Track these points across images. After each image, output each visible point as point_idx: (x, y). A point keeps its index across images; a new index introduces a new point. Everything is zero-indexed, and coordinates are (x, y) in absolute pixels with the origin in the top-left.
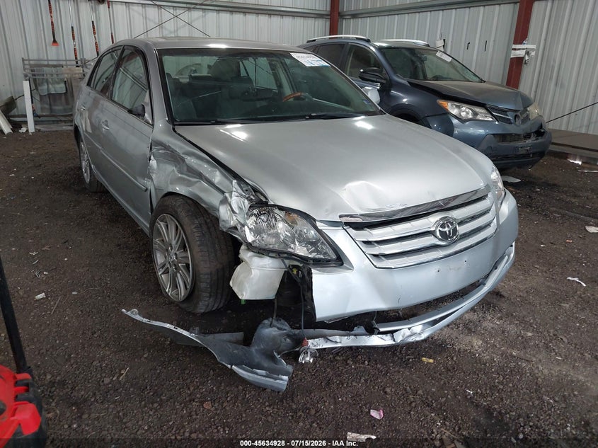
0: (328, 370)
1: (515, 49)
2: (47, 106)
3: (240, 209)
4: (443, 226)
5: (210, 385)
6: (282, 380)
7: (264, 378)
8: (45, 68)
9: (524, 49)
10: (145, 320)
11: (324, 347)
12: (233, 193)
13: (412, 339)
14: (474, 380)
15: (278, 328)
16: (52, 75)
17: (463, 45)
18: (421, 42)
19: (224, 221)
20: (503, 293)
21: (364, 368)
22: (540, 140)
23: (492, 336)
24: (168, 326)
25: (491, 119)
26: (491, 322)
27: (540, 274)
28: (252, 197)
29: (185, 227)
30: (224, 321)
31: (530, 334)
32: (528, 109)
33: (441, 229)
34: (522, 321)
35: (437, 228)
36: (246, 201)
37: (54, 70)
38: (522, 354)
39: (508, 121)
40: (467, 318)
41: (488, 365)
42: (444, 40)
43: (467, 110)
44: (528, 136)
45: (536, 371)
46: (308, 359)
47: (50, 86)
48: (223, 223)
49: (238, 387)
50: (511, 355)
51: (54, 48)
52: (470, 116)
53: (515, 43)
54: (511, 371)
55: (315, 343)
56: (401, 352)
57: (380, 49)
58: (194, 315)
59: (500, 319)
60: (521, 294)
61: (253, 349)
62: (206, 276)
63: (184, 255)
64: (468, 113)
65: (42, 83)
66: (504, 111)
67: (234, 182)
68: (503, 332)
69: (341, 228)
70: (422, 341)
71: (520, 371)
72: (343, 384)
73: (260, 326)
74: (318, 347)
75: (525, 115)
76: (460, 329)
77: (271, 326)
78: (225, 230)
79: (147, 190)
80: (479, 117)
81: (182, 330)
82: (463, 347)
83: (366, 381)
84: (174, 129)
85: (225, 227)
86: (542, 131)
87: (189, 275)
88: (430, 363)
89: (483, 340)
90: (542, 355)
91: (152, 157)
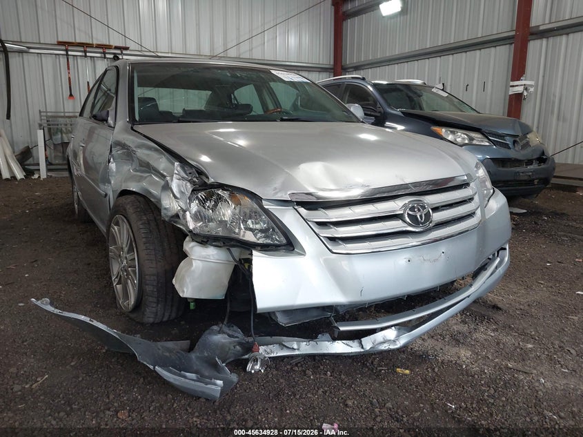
0: (281, 381)
1: (513, 86)
2: (60, 155)
3: (182, 193)
4: (412, 209)
5: (136, 394)
6: (215, 384)
7: (193, 382)
8: (60, 119)
9: (522, 85)
10: (57, 311)
11: (278, 355)
12: (175, 176)
13: (384, 347)
14: (458, 392)
15: (229, 336)
16: (66, 125)
17: (462, 87)
18: (419, 82)
19: (165, 209)
20: (500, 305)
21: (325, 379)
22: (543, 166)
23: (483, 347)
24: (82, 318)
25: (487, 144)
26: (484, 333)
27: (545, 289)
28: (195, 179)
29: (132, 224)
30: (173, 332)
31: (530, 346)
32: (528, 136)
33: (410, 213)
34: (523, 334)
35: (405, 211)
36: (188, 184)
37: (68, 120)
38: (520, 366)
39: (506, 146)
40: (456, 329)
41: (476, 376)
42: (443, 84)
43: (463, 135)
44: (530, 162)
45: (537, 384)
46: (257, 367)
47: (64, 135)
48: (165, 211)
49: (166, 396)
50: (507, 367)
51: (71, 101)
52: (467, 142)
53: (513, 80)
54: (505, 384)
55: (268, 350)
56: (372, 362)
57: (375, 86)
58: (142, 324)
59: (494, 330)
60: (522, 307)
61: (193, 355)
62: (152, 278)
63: (132, 257)
64: (464, 139)
65: (57, 133)
66: (502, 136)
67: (177, 164)
68: (498, 344)
69: (291, 208)
70: (398, 349)
71: (517, 385)
72: (295, 395)
73: (208, 331)
74: (272, 355)
75: (524, 142)
76: (446, 340)
77: (220, 332)
78: (167, 219)
79: (106, 195)
80: (474, 142)
81: (99, 323)
82: (446, 358)
83: (325, 392)
84: (132, 129)
85: (167, 216)
86: (545, 157)
87: (136, 276)
88: (406, 375)
89: (473, 352)
90: (545, 368)
91: (112, 160)
